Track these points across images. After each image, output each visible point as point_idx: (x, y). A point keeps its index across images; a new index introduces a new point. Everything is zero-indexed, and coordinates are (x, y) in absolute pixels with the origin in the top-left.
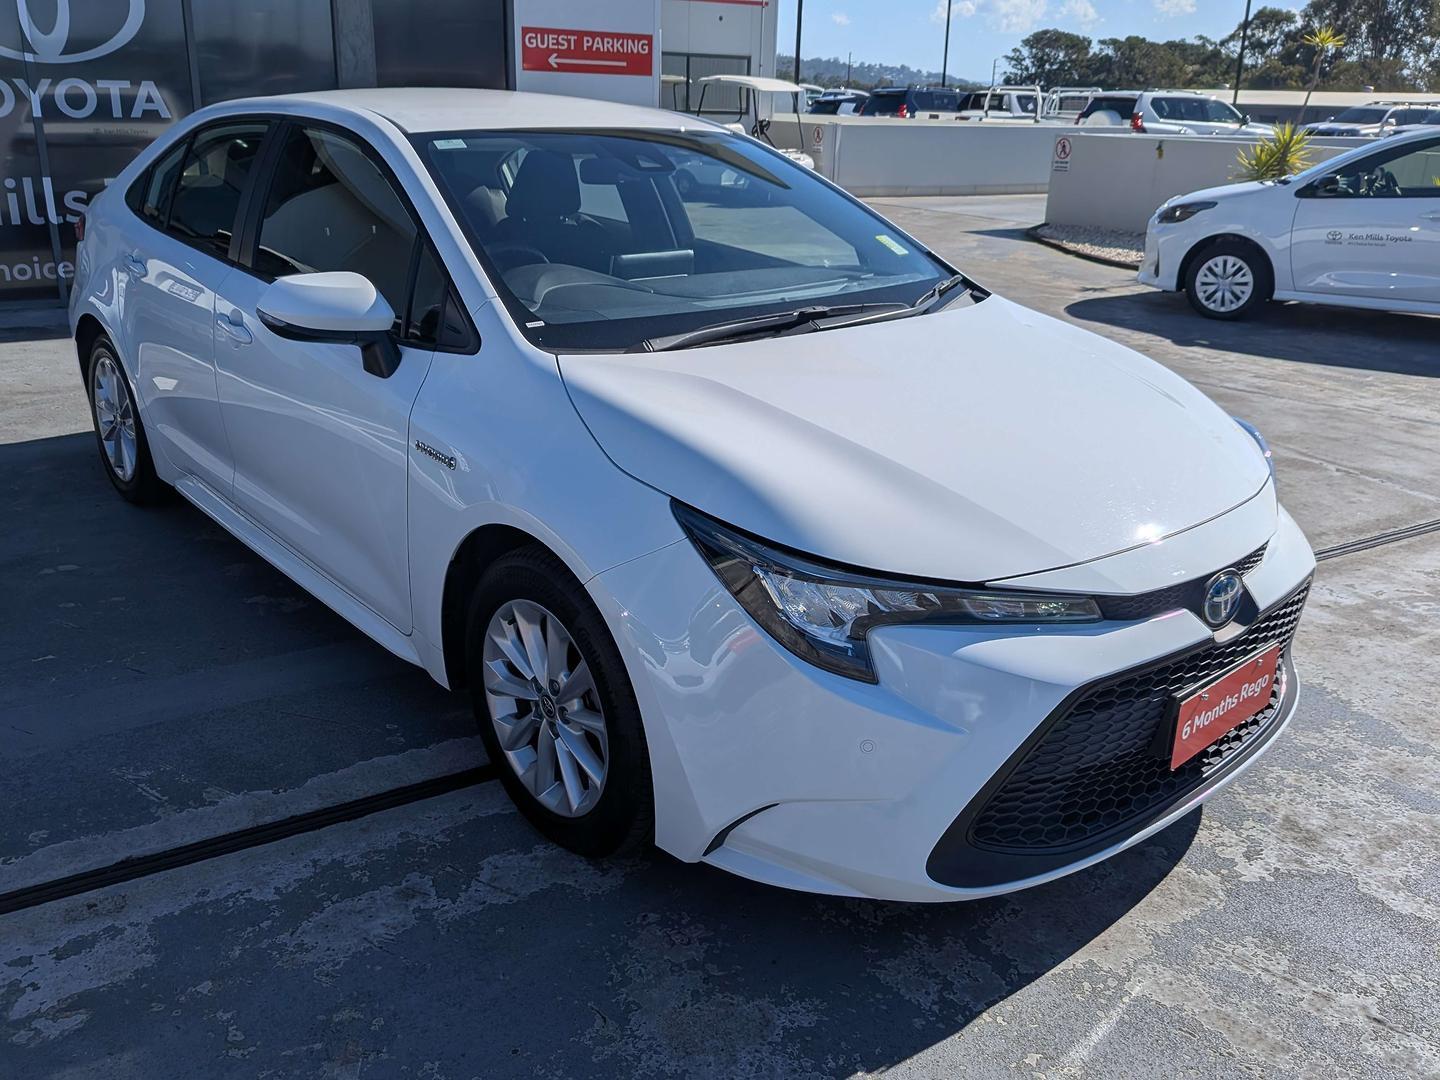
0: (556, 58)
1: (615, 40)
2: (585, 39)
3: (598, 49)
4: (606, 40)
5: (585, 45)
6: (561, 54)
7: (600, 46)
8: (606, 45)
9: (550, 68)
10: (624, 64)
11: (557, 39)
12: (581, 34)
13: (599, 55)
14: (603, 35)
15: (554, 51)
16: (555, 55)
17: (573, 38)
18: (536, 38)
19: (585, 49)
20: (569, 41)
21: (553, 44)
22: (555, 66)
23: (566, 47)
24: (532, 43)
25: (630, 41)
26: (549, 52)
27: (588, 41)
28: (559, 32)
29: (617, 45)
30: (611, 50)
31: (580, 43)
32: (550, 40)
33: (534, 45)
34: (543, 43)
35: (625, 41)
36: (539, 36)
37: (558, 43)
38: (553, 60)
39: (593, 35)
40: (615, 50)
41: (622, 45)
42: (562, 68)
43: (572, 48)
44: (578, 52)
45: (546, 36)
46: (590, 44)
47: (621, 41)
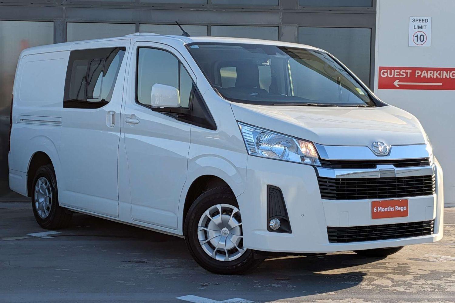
0: (398, 82)
1: (435, 72)
2: (417, 71)
3: (424, 77)
4: (429, 72)
5: (417, 75)
6: (401, 80)
7: (426, 75)
8: (430, 74)
9: (394, 87)
10: (441, 84)
11: (399, 72)
12: (414, 70)
13: (425, 80)
14: (427, 69)
15: (397, 78)
16: (398, 80)
17: (409, 71)
18: (387, 72)
19: (416, 76)
20: (406, 73)
21: (397, 75)
22: (398, 86)
23: (405, 75)
24: (385, 75)
25: (445, 72)
26: (394, 79)
27: (418, 73)
28: (400, 69)
29: (436, 74)
30: (433, 77)
31: (413, 74)
32: (395, 73)
33: (386, 76)
34: (391, 74)
35: (442, 72)
36: (389, 71)
37: (400, 74)
38: (396, 83)
39: (422, 69)
40: (435, 77)
41: (440, 74)
42: (401, 87)
43: (409, 76)
44: (412, 78)
45: (393, 71)
46: (419, 74)
47: (439, 72)
